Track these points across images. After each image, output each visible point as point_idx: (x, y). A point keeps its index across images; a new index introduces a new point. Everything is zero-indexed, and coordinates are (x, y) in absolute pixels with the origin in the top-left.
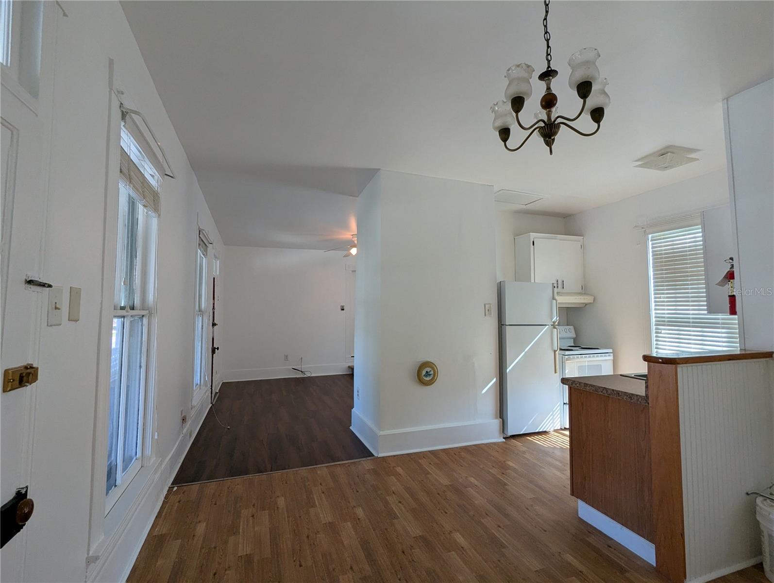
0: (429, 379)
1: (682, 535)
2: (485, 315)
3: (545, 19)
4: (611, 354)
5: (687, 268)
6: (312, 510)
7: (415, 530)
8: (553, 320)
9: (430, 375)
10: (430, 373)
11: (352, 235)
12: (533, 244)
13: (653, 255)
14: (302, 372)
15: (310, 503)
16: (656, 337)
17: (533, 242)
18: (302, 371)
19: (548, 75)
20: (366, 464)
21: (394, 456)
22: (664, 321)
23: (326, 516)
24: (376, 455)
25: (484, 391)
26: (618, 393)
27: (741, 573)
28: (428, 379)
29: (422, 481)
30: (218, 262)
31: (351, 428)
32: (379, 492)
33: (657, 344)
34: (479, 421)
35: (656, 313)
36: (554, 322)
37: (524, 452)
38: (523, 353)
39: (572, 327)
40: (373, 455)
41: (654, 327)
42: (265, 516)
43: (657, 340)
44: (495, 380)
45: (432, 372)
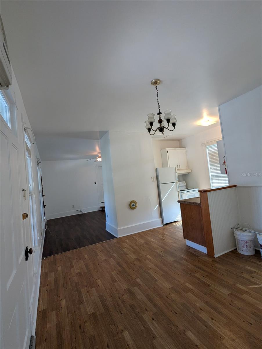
1: (213, 242)
2: (152, 181)
3: (157, 97)
4: (198, 190)
6: (98, 257)
7: (134, 257)
8: (177, 181)
9: (134, 205)
11: (98, 153)
13: (208, 154)
15: (97, 255)
16: (212, 182)
17: (168, 152)
18: (81, 211)
19: (160, 114)
20: (114, 240)
21: (124, 236)
22: (214, 177)
23: (104, 258)
24: (117, 237)
25: (155, 209)
26: (193, 203)
27: (231, 252)
28: (134, 207)
29: (135, 242)
31: (106, 229)
32: (120, 248)
33: (212, 185)
34: (153, 220)
35: (211, 174)
37: (170, 229)
38: (167, 194)
39: (185, 182)
41: (211, 179)
42: (82, 261)
43: (212, 184)
44: (158, 205)
45: (135, 204)
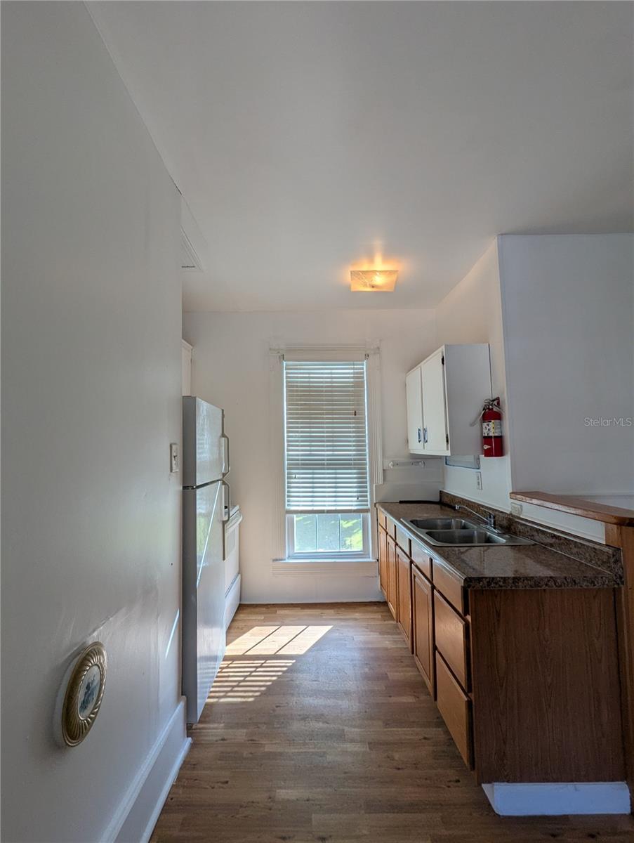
2: (171, 470)
4: (239, 512)
13: (287, 386)
16: (289, 483)
22: (298, 464)
33: (288, 492)
36: (223, 475)
41: (287, 471)
43: (289, 487)
44: (178, 614)
45: (98, 679)
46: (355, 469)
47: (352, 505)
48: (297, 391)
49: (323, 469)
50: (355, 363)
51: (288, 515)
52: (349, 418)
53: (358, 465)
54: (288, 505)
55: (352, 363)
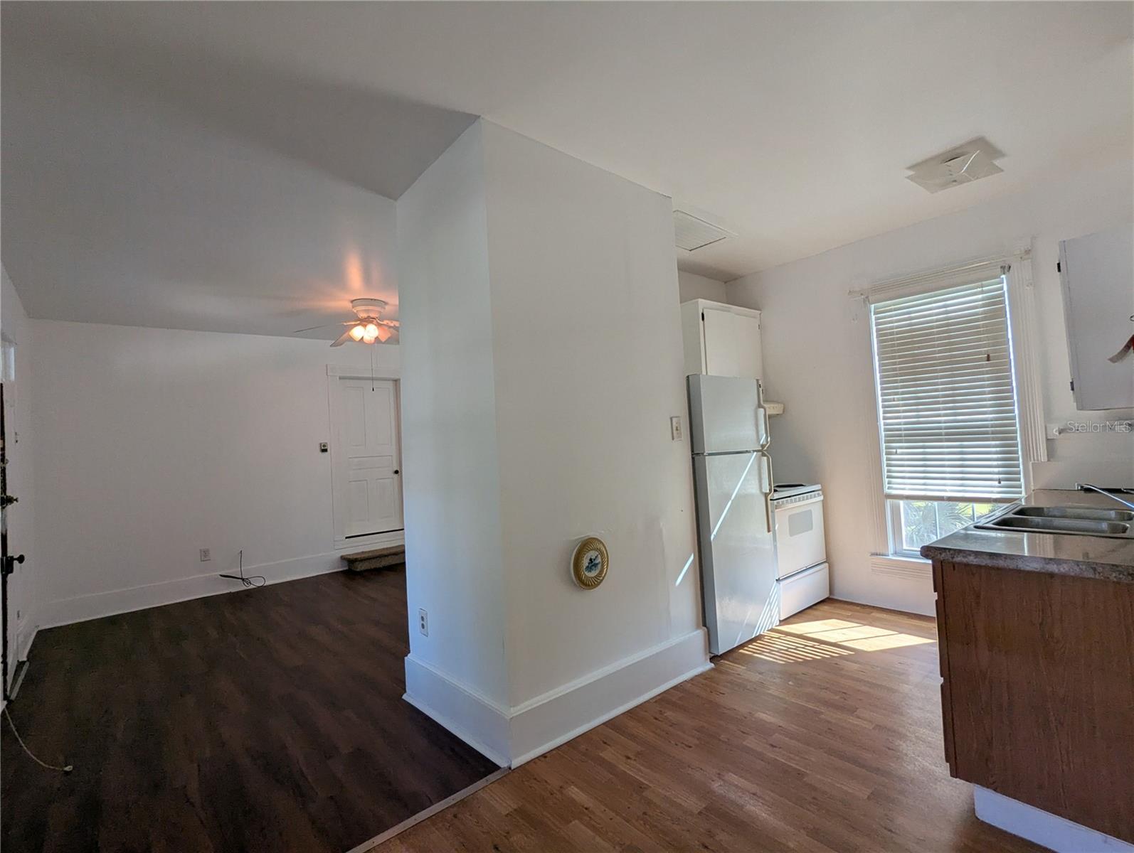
0: (593, 576)
2: (673, 439)
4: (820, 492)
5: (934, 352)
8: (761, 443)
9: (596, 565)
10: (597, 562)
11: (352, 301)
12: (703, 319)
13: (878, 336)
14: (243, 580)
16: (889, 460)
17: (703, 315)
18: (244, 577)
22: (900, 436)
24: (502, 763)
25: (679, 581)
28: (593, 574)
29: (645, 813)
30: (12, 350)
31: (405, 697)
33: (890, 471)
34: (674, 640)
35: (885, 424)
36: (763, 446)
38: (730, 503)
40: (496, 768)
41: (885, 445)
43: (888, 466)
44: (692, 557)
45: (599, 560)
46: (993, 439)
47: (992, 492)
48: (892, 340)
49: (941, 441)
50: (984, 283)
51: (889, 502)
52: (982, 366)
53: (1003, 434)
54: (889, 488)
55: (980, 283)
